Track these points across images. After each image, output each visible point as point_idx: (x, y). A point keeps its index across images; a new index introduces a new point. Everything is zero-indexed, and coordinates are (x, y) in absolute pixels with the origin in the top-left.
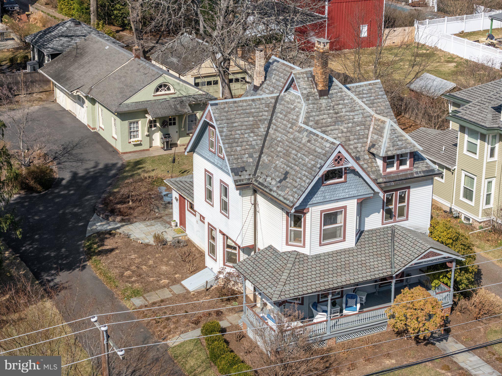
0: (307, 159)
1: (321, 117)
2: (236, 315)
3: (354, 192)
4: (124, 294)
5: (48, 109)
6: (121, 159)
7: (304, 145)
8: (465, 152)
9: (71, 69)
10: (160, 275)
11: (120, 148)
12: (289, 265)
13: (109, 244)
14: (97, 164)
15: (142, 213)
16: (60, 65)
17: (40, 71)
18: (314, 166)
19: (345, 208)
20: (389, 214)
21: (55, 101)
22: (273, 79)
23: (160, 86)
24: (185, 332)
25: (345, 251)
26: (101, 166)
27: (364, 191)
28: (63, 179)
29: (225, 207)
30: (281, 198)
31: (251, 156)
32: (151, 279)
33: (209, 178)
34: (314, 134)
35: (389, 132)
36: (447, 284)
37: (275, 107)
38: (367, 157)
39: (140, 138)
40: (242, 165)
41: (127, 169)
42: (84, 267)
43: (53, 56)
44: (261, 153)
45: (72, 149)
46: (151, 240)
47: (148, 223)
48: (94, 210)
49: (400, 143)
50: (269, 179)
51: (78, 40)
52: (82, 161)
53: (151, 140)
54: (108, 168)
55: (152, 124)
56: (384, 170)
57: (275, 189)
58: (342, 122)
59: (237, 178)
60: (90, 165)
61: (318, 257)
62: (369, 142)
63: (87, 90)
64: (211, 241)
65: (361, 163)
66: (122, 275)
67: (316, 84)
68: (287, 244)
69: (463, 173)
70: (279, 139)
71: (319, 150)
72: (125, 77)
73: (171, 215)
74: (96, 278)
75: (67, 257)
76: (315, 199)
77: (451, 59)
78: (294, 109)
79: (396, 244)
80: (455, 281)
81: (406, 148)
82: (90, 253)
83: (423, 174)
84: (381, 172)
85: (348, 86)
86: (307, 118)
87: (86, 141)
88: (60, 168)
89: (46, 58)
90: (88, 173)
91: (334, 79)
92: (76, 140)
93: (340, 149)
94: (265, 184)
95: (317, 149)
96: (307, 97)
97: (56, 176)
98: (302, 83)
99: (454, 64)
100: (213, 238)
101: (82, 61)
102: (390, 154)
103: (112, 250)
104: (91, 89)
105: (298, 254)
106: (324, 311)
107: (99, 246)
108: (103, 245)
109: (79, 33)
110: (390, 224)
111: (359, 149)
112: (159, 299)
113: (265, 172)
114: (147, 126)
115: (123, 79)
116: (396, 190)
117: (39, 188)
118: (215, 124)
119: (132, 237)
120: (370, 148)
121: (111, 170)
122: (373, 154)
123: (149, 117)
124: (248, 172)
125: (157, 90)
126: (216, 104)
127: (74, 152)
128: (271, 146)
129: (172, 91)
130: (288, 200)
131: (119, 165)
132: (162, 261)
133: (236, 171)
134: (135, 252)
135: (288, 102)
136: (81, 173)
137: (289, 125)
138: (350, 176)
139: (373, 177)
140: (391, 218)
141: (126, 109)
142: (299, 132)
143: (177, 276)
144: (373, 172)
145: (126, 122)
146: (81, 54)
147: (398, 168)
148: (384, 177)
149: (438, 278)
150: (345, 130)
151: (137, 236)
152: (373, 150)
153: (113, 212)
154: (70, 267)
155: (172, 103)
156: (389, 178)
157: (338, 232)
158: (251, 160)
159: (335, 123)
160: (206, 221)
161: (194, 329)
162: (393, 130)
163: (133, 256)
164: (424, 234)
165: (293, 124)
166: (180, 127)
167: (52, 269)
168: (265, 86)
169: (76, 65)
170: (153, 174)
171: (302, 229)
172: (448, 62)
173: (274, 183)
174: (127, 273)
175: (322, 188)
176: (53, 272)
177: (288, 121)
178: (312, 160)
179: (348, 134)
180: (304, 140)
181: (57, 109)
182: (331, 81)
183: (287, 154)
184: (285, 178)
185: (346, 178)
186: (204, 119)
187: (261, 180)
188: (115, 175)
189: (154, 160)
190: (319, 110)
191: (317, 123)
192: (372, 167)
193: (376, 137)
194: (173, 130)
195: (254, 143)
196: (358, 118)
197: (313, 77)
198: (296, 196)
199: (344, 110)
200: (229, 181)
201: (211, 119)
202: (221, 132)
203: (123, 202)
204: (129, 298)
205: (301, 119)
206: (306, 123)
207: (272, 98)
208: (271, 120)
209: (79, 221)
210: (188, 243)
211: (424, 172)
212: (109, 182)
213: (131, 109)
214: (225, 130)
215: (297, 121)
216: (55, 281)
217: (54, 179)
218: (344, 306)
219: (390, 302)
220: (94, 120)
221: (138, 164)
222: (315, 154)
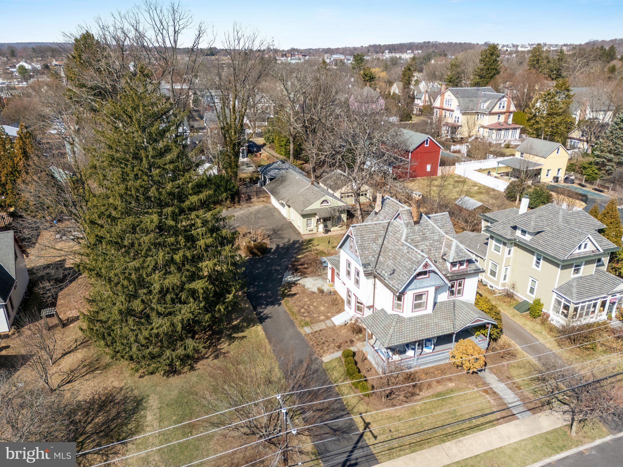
0: (407, 264)
1: (415, 237)
2: (361, 343)
3: (434, 283)
4: (300, 324)
5: (266, 207)
6: (302, 238)
7: (405, 254)
8: (493, 250)
9: (279, 188)
10: (320, 313)
11: (302, 232)
12: (394, 324)
13: (294, 290)
14: (289, 240)
15: (312, 272)
16: (274, 185)
17: (264, 187)
18: (411, 268)
19: (428, 291)
20: (452, 293)
21: (270, 203)
22: (386, 209)
23: (324, 201)
24: (333, 352)
25: (426, 315)
26: (291, 242)
27: (439, 283)
28: (272, 249)
29: (357, 282)
30: (390, 285)
31: (373, 257)
32: (315, 315)
33: (349, 265)
34: (411, 248)
35: (455, 247)
36: (484, 335)
37: (387, 228)
38: (441, 261)
39: (312, 227)
40: (368, 262)
41: (305, 244)
42: (280, 304)
43: (271, 179)
44: (379, 255)
45: (278, 231)
46: (316, 290)
47: (314, 278)
48: (287, 268)
49: (461, 254)
50: (383, 272)
51: (283, 171)
52: (282, 238)
53: (318, 228)
54: (295, 242)
55: (318, 220)
56: (451, 269)
57: (387, 279)
58: (427, 239)
59: (365, 269)
60: (286, 241)
61: (410, 319)
62: (442, 252)
63: (286, 201)
64: (348, 297)
65: (438, 264)
66: (299, 312)
67: (413, 217)
68: (393, 309)
69: (491, 262)
70: (390, 248)
71: (415, 259)
72: (306, 195)
73: (326, 274)
74: (286, 312)
75: (271, 297)
76: (410, 287)
77: (475, 184)
78: (399, 231)
79: (456, 312)
80: (490, 334)
81: (464, 257)
82: (284, 295)
83: (473, 272)
84: (449, 270)
85: (430, 216)
86: (407, 237)
87: (285, 227)
88: (271, 242)
89: (267, 180)
90: (285, 245)
91: (423, 214)
92: (280, 226)
93: (427, 260)
94: (381, 274)
95: (413, 258)
96: (407, 225)
97: (269, 247)
98: (405, 217)
99: (477, 188)
100: (350, 296)
101: (285, 184)
102: (455, 260)
103: (295, 294)
104: (288, 200)
105: (399, 316)
106: (413, 349)
107: (288, 292)
108: (290, 291)
109: (284, 167)
110: (452, 298)
111: (436, 256)
112: (319, 329)
113: (381, 267)
114: (316, 221)
115: (305, 196)
116: (457, 280)
117: (259, 254)
118: (354, 237)
119: (306, 287)
120: (443, 256)
121: (296, 244)
122: (445, 260)
123: (317, 217)
124: (372, 266)
125: (322, 203)
126: (355, 226)
127: (279, 233)
128: (385, 252)
129: (330, 204)
130: (395, 287)
131: (300, 241)
132: (321, 303)
133: (365, 266)
134: (307, 297)
135: (395, 226)
136: (281, 245)
137: (396, 241)
138: (432, 274)
139: (444, 273)
140: (453, 295)
141: (306, 213)
142: (402, 246)
143: (329, 314)
144: (444, 270)
145: (306, 219)
146: (284, 180)
147: (459, 268)
148: (451, 273)
149: (479, 331)
150: (428, 244)
151: (309, 286)
152: (444, 257)
153: (296, 270)
154: (273, 303)
155: (329, 210)
156: (454, 273)
157: (423, 304)
158: (373, 259)
159: (423, 240)
160: (346, 286)
161: (337, 351)
162: (457, 246)
163: (306, 300)
164: (471, 304)
165: (398, 240)
166: (333, 222)
167: (263, 304)
168: (381, 212)
169: (282, 186)
170: (318, 247)
171: (402, 303)
172: (474, 186)
173: (386, 275)
174: (303, 310)
175: (415, 281)
176: (263, 306)
177: (395, 238)
178: (410, 264)
179: (430, 247)
180: (405, 251)
181: (272, 207)
182: (421, 216)
183: (395, 258)
184: (393, 273)
185: (429, 275)
186: (347, 233)
187: (379, 272)
188: (298, 247)
189: (319, 239)
190: (414, 232)
191: (412, 240)
192: (443, 267)
193: (446, 249)
194: (329, 223)
195: (375, 249)
196: (436, 238)
197: (411, 213)
198: (400, 285)
199: (428, 233)
200: (361, 269)
201: (352, 234)
202: (357, 242)
203: (301, 265)
204: (303, 327)
205: (404, 238)
206: (406, 241)
207: (386, 223)
208: (385, 236)
209: (279, 274)
210: (335, 293)
211: (474, 270)
212: (295, 251)
213: (308, 213)
214: (359, 241)
215: (401, 238)
216: (264, 312)
217: (267, 248)
218: (424, 346)
219: (452, 342)
220: (289, 216)
221: (310, 240)
222: (412, 261)
